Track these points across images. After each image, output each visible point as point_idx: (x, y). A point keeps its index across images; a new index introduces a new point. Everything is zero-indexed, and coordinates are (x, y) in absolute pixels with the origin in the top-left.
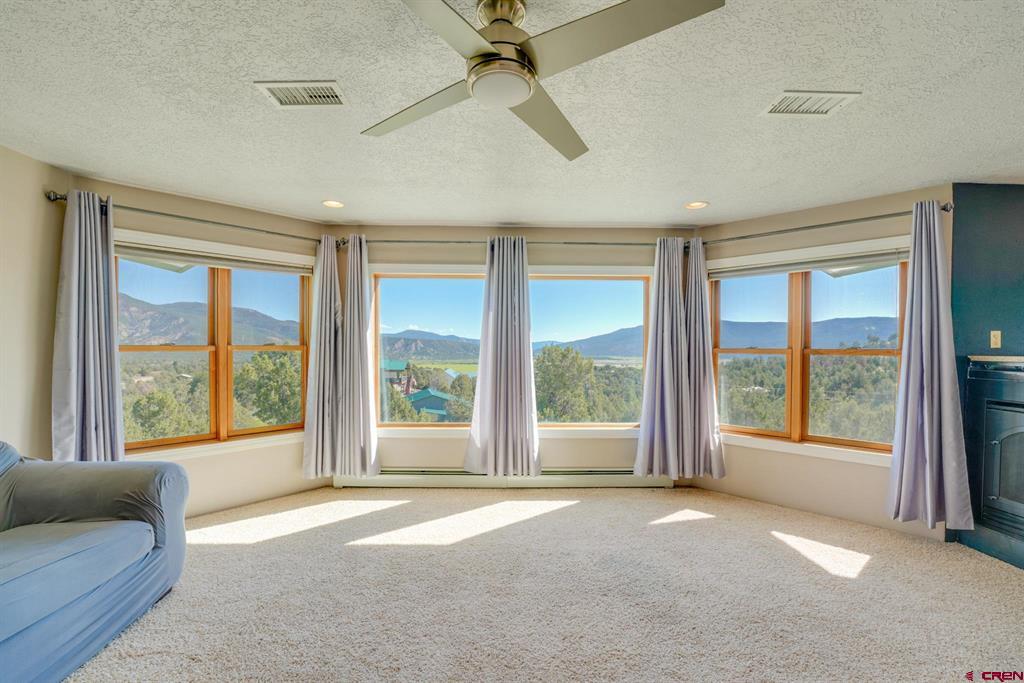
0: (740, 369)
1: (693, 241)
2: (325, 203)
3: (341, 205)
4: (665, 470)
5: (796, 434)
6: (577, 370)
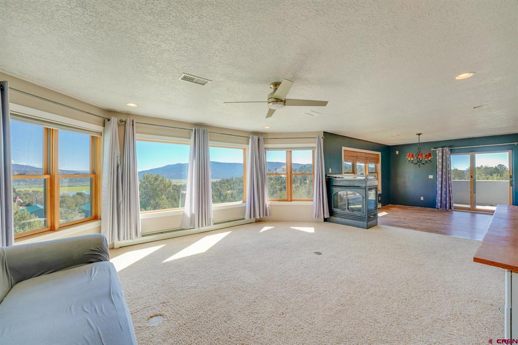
0: (224, 183)
1: (261, 138)
2: (128, 104)
3: (136, 106)
4: (254, 216)
5: (290, 200)
6: (164, 186)
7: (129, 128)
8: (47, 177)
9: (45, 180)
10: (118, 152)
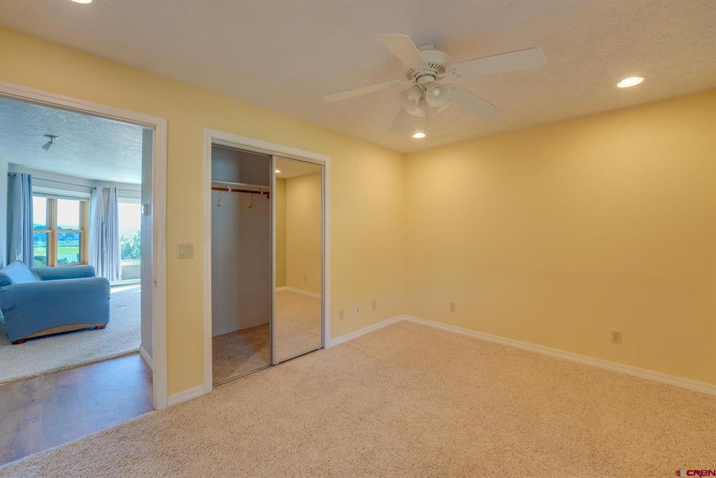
7: (112, 193)
8: (49, 231)
9: (47, 233)
10: (102, 212)
